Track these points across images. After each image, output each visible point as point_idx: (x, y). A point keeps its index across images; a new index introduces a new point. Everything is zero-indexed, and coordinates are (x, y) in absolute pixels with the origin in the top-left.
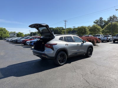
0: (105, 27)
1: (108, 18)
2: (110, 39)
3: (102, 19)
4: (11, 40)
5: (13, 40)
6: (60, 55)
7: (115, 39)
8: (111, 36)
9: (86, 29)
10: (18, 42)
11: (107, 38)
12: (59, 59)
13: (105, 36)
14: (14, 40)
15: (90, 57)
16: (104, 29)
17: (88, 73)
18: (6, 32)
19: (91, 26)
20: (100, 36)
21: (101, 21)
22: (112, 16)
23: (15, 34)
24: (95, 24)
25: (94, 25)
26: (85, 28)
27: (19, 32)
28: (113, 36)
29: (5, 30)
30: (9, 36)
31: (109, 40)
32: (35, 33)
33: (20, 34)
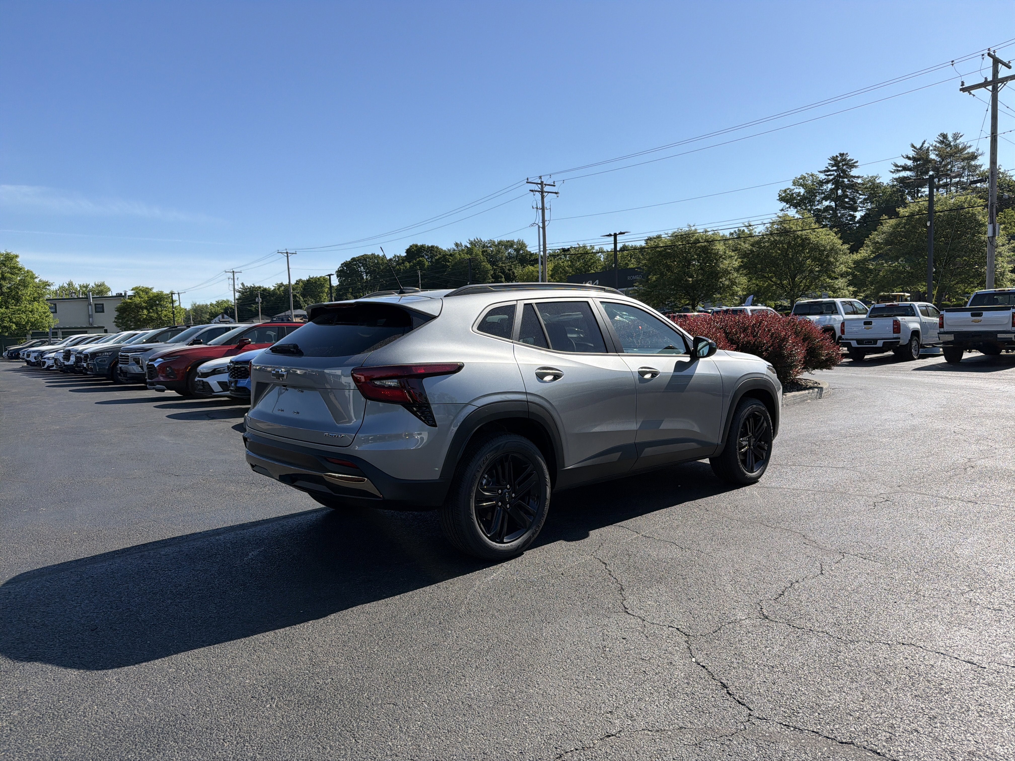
0: (877, 237)
1: (903, 162)
2: (915, 333)
3: (852, 165)
4: (67, 355)
5: (83, 357)
6: (491, 470)
7: (957, 334)
8: (926, 313)
9: (718, 257)
10: (124, 373)
11: (897, 327)
12: (480, 499)
13: (876, 313)
14: (94, 354)
15: (754, 481)
16: (863, 253)
17: (740, 615)
18: (24, 284)
19: (759, 230)
20: (832, 309)
21: (845, 187)
22: (932, 141)
23: (100, 309)
24: (792, 212)
25: (784, 220)
26: (711, 241)
27: (138, 291)
28: (940, 307)
29: (16, 270)
30: (52, 321)
31: (908, 346)
32: (279, 292)
33: (144, 302)
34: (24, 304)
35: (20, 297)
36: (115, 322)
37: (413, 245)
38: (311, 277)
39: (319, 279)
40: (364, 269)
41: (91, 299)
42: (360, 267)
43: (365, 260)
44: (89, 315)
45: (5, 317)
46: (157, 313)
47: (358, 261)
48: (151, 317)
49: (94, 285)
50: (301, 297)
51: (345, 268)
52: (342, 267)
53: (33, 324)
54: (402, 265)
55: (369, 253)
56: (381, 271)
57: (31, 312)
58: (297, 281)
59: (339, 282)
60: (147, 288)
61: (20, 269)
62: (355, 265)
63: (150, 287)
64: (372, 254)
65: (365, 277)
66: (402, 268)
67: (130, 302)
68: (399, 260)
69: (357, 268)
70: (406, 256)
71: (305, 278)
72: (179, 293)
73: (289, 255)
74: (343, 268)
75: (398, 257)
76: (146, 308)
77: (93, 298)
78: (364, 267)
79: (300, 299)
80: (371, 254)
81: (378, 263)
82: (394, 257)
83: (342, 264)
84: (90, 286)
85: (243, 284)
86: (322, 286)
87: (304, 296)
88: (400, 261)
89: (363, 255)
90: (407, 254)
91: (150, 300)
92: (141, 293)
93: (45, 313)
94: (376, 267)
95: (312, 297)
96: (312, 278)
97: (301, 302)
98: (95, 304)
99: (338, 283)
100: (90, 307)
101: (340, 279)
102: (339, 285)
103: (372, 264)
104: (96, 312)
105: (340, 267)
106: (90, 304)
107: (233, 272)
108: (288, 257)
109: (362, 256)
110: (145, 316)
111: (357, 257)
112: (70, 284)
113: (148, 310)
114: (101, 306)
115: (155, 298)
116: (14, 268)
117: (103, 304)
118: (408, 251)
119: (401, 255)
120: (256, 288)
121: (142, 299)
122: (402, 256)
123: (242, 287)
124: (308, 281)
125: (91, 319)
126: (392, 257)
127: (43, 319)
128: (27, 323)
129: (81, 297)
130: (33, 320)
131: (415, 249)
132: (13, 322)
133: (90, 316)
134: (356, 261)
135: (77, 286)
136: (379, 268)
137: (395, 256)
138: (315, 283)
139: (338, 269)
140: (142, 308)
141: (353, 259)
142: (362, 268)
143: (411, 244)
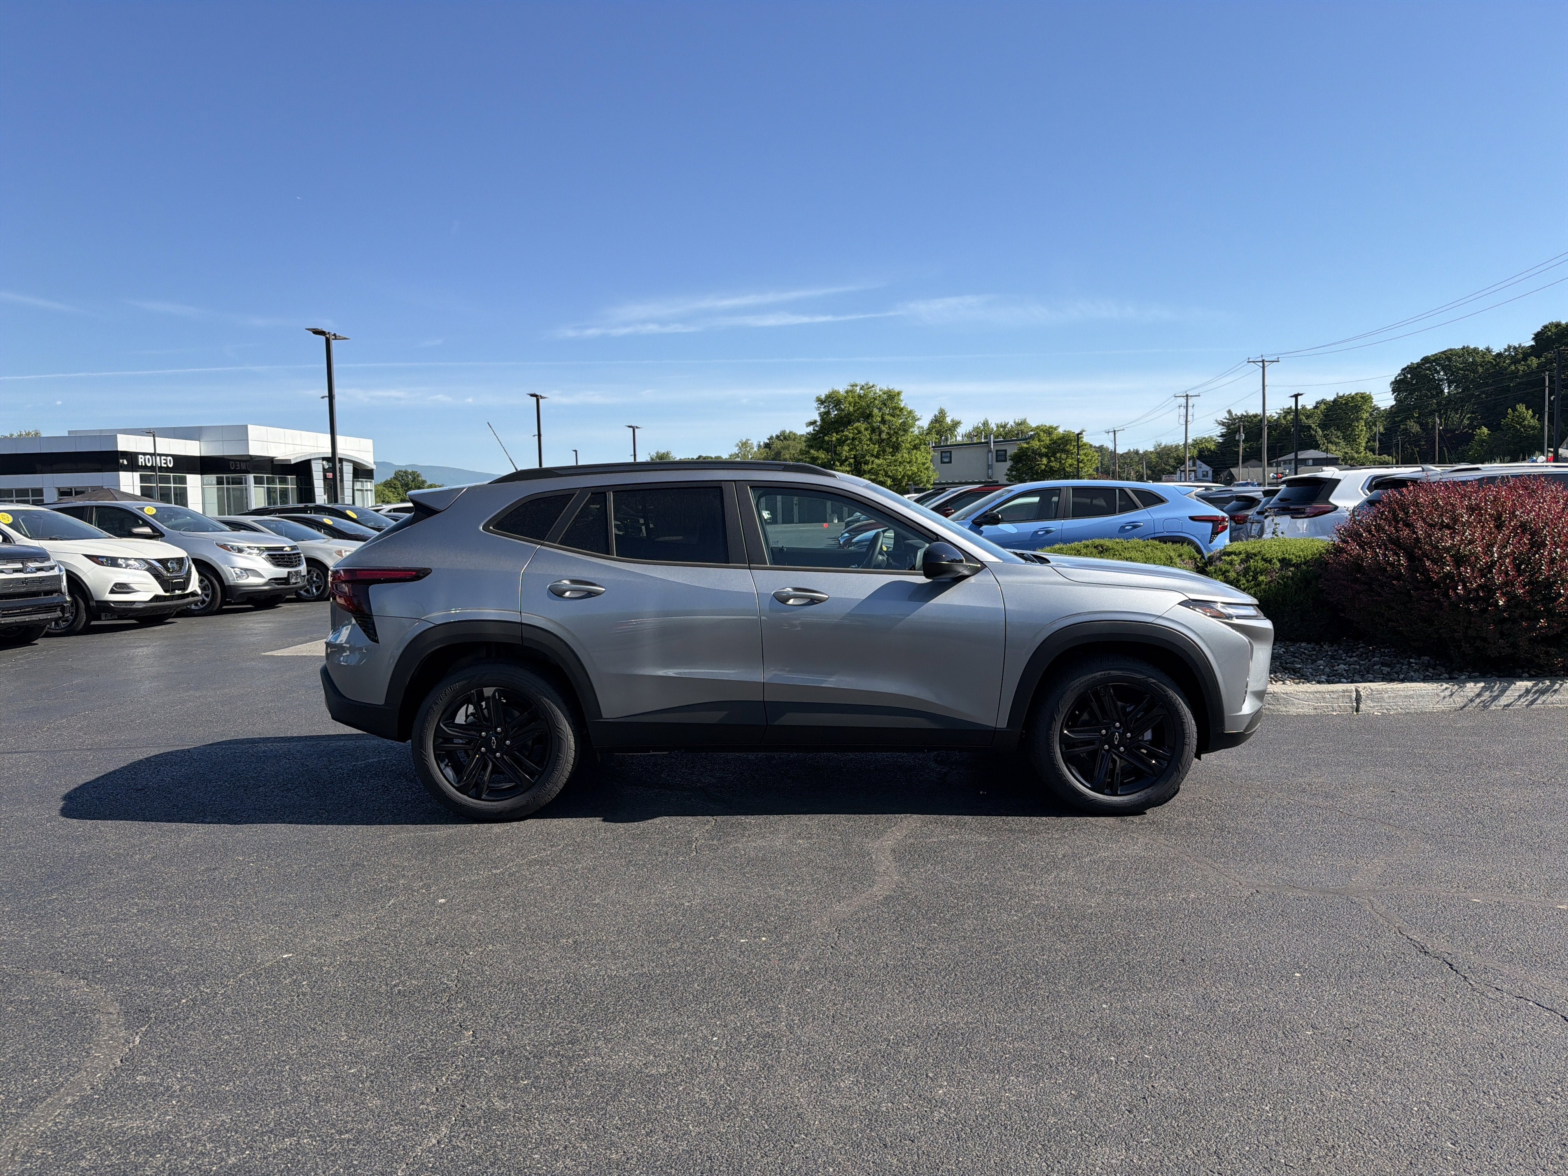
18: (905, 428)
23: (1002, 457)
29: (898, 411)
30: (931, 475)
32: (1285, 422)
33: (1045, 447)
34: (904, 454)
35: (899, 444)
36: (1007, 475)
37: (1551, 324)
38: (1341, 394)
39: (1353, 397)
40: (1446, 374)
41: (992, 444)
42: (1438, 373)
43: (1449, 359)
44: (989, 465)
45: (880, 470)
46: (1060, 462)
47: (1434, 361)
48: (1051, 467)
49: (1013, 424)
50: (1319, 430)
51: (1409, 376)
52: (1404, 374)
53: (910, 478)
54: (1523, 363)
55: (1458, 346)
56: (1478, 378)
57: (909, 463)
58: (1317, 403)
59: (1395, 400)
60: (1051, 427)
61: (901, 410)
62: (1429, 369)
63: (1055, 426)
64: (1464, 348)
65: (1446, 391)
66: (1521, 368)
67: (1027, 448)
68: (1516, 355)
69: (1432, 375)
70: (1532, 346)
71: (1330, 398)
72: (1115, 431)
73: (1266, 364)
74: (1406, 377)
75: (1515, 348)
76: (1046, 455)
77: (994, 442)
78: (1445, 372)
79: (1316, 432)
80: (1461, 347)
81: (1474, 363)
82: (1506, 350)
83: (1403, 370)
84: (1009, 426)
85: (1229, 412)
86: (1357, 409)
87: (1324, 426)
88: (1520, 355)
89: (1446, 351)
90: (1536, 343)
91: (1053, 443)
92: (1042, 434)
93: (924, 464)
94: (1468, 370)
95: (1338, 429)
96: (1341, 397)
97: (1318, 438)
98: (997, 451)
99: (1394, 403)
100: (990, 455)
101: (1398, 395)
102: (1396, 404)
103: (1461, 366)
104: (997, 461)
105: (1399, 375)
106: (990, 451)
107: (1187, 396)
108: (1264, 367)
109: (1443, 353)
110: (1043, 467)
111: (1433, 356)
112: (986, 424)
113: (1049, 458)
114: (1003, 452)
115: (1060, 441)
116: (895, 408)
117: (1006, 451)
118: (1538, 337)
119: (1523, 345)
120: (1250, 417)
121: (1042, 443)
122: (1524, 347)
123: (1227, 416)
124: (1335, 401)
125: (990, 471)
126: (1502, 351)
127: (921, 472)
128: (903, 477)
129: (983, 441)
130: (910, 473)
131: (1553, 330)
132: (889, 477)
133: (990, 467)
134: (1429, 362)
135: (993, 426)
136: (1475, 371)
137: (1509, 347)
138: (1346, 404)
139: (1396, 378)
140: (1042, 455)
141: (1426, 360)
142: (1442, 373)
143: (1546, 323)
